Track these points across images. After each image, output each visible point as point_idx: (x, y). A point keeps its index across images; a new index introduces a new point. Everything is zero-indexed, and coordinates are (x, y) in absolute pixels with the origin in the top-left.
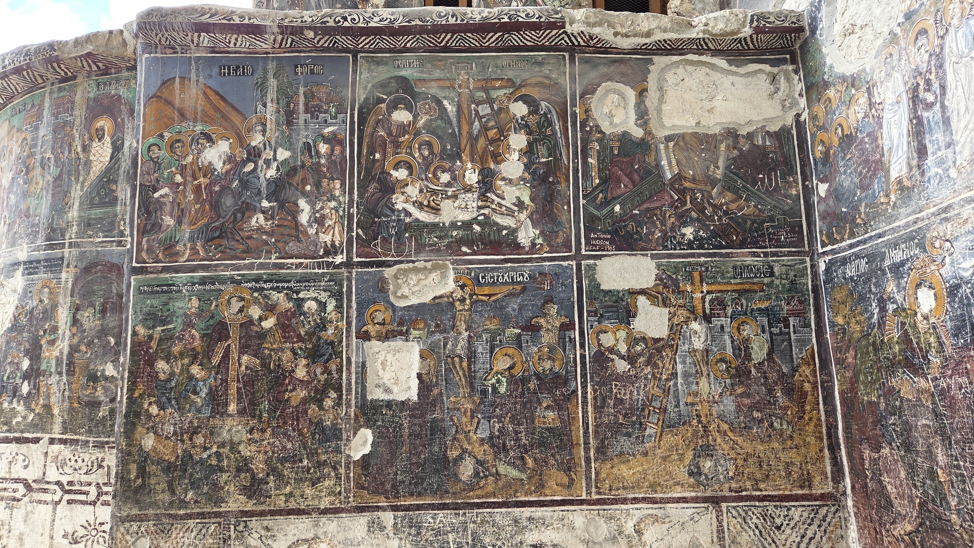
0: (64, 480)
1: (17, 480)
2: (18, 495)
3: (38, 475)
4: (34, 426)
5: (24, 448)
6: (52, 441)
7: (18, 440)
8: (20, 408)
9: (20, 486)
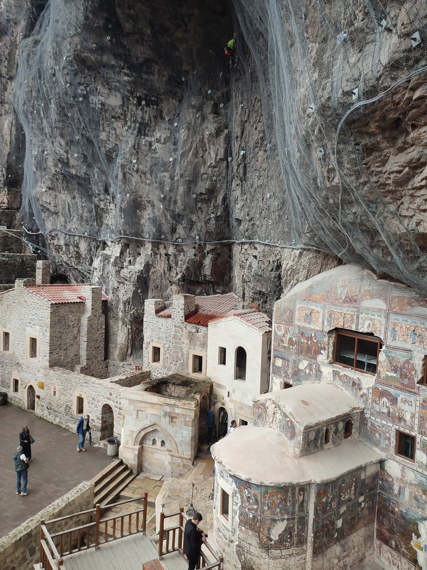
0: (297, 552)
3: (292, 553)
7: (287, 549)
8: (288, 544)
9: (288, 556)
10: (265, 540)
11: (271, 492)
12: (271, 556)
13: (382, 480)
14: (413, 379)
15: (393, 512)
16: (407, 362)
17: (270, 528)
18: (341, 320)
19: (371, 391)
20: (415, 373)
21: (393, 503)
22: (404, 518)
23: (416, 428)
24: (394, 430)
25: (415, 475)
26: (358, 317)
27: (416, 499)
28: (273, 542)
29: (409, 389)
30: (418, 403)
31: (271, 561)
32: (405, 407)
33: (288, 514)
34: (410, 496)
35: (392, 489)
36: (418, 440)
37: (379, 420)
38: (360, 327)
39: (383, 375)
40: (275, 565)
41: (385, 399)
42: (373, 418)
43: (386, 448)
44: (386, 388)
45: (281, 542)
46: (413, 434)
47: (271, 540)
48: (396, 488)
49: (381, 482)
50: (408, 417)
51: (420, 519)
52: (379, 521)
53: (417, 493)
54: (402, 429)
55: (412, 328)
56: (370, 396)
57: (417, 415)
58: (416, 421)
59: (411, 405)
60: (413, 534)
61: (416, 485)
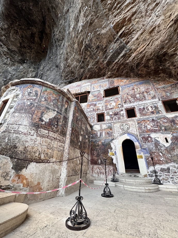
0: (59, 139)
1: (53, 137)
2: (53, 139)
3: (56, 137)
4: (56, 131)
5: (54, 133)
6: (58, 134)
7: (54, 132)
8: (55, 128)
9: (53, 138)
10: (37, 120)
11: (49, 91)
12: (39, 133)
13: (92, 134)
14: (101, 97)
15: (98, 146)
16: (99, 93)
17: (43, 113)
18: (75, 91)
19: (86, 106)
20: (102, 95)
21: (98, 141)
22: (104, 145)
23: (104, 109)
24: (96, 114)
25: (106, 125)
26: (81, 89)
27: (108, 134)
28: (44, 123)
29: (100, 100)
30: (104, 102)
31: (39, 138)
32: (100, 105)
33: (58, 109)
34: (105, 134)
35: (97, 136)
36: (105, 113)
37: (90, 114)
38: (82, 91)
39: (90, 100)
40: (41, 142)
41: (92, 106)
42: (88, 114)
43: (93, 122)
44: (92, 103)
45: (50, 124)
46: (103, 112)
47: (43, 121)
48: (99, 134)
49: (91, 136)
50: (101, 108)
51: (111, 141)
52: (92, 154)
53: (108, 131)
54: (99, 112)
55: (99, 85)
56: (86, 108)
57: (104, 106)
58: (104, 107)
59: (102, 104)
60: (109, 150)
61: (107, 128)
